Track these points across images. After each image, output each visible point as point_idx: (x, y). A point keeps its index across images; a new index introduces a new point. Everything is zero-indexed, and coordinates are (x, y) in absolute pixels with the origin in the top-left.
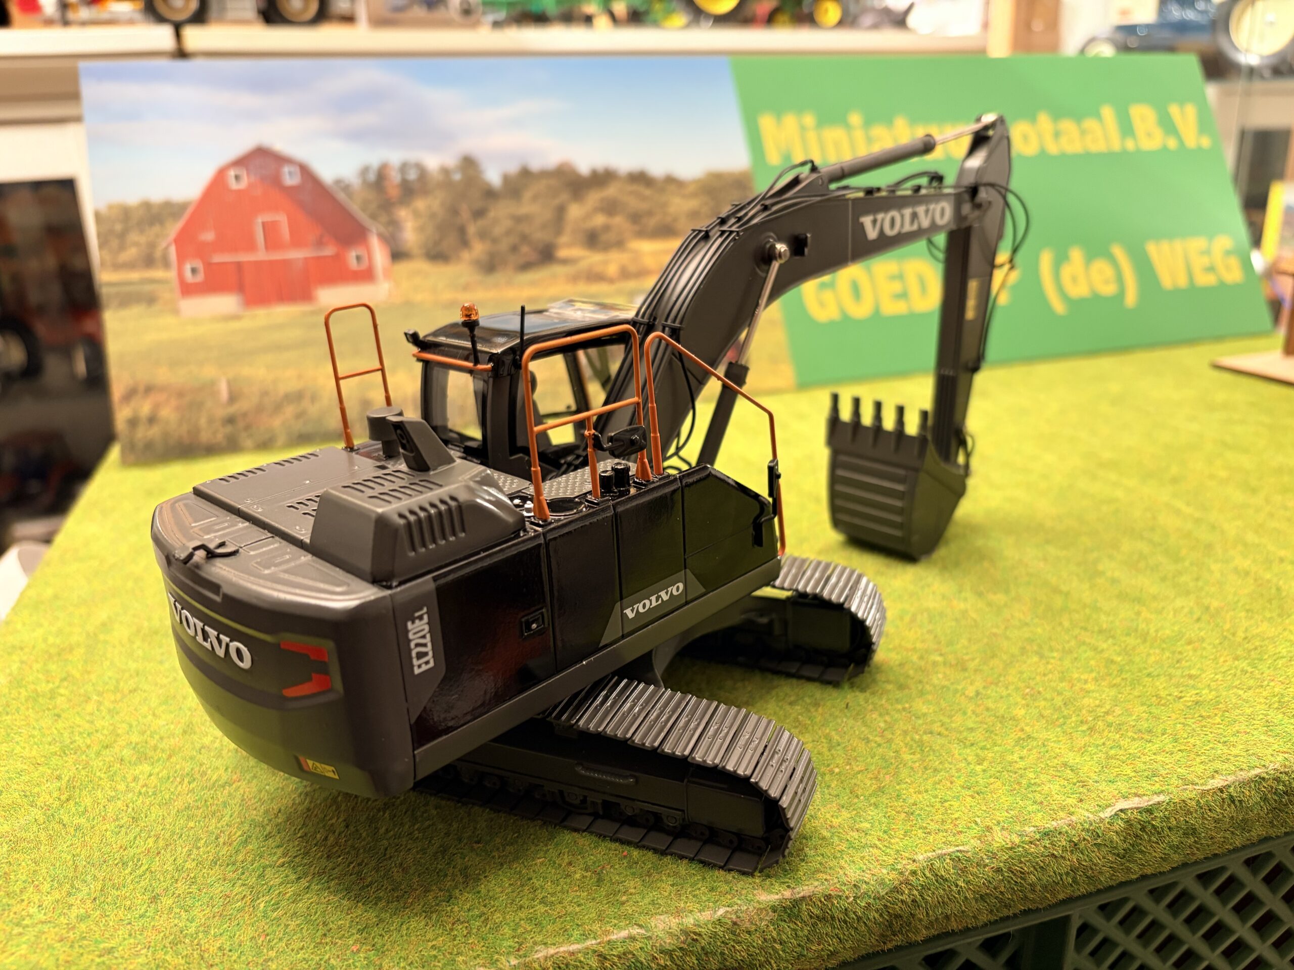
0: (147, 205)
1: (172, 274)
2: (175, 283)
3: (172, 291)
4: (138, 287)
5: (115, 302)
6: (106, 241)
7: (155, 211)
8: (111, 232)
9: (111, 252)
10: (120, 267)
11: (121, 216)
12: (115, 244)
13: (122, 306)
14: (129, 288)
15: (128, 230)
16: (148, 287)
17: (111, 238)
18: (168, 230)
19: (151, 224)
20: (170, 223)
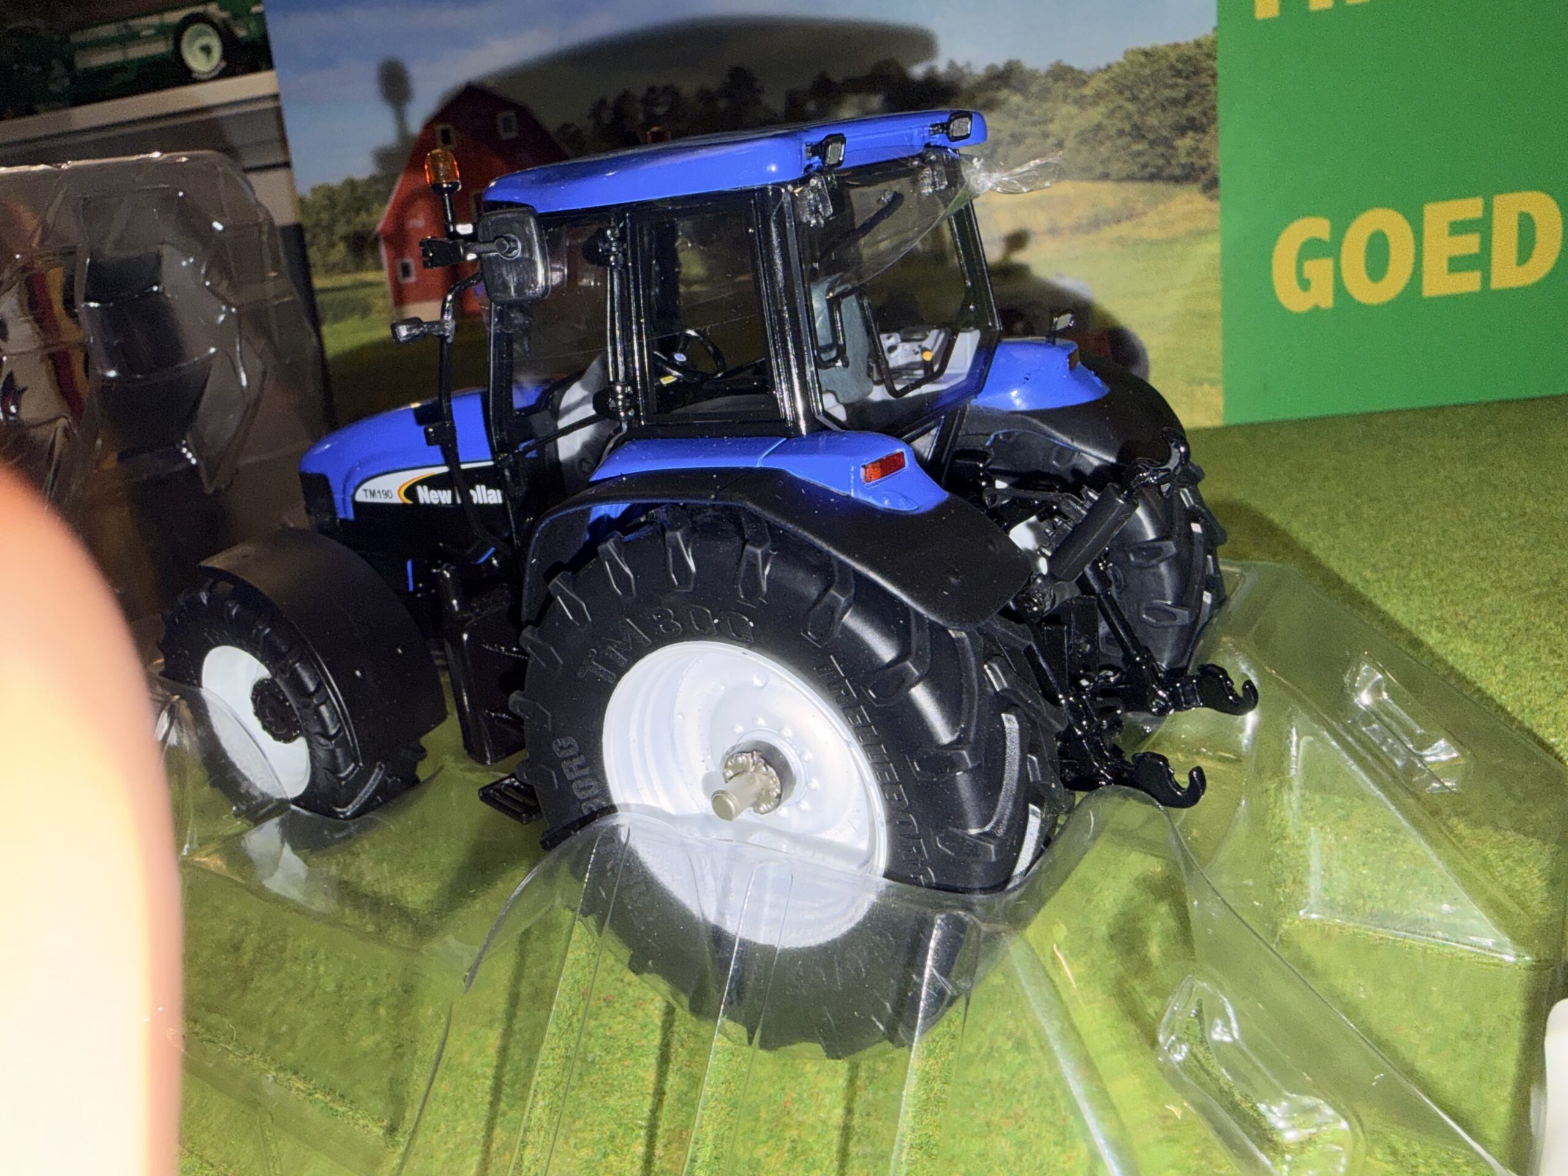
0: (351, 184)
1: (384, 276)
2: (388, 288)
3: (384, 296)
4: (351, 294)
5: (330, 314)
6: (314, 236)
7: (360, 191)
8: (317, 224)
9: (319, 250)
10: (331, 269)
11: (327, 202)
12: (323, 240)
13: (337, 319)
14: (341, 295)
15: (334, 221)
16: (362, 293)
17: (317, 230)
18: (375, 217)
19: (358, 211)
20: (376, 206)
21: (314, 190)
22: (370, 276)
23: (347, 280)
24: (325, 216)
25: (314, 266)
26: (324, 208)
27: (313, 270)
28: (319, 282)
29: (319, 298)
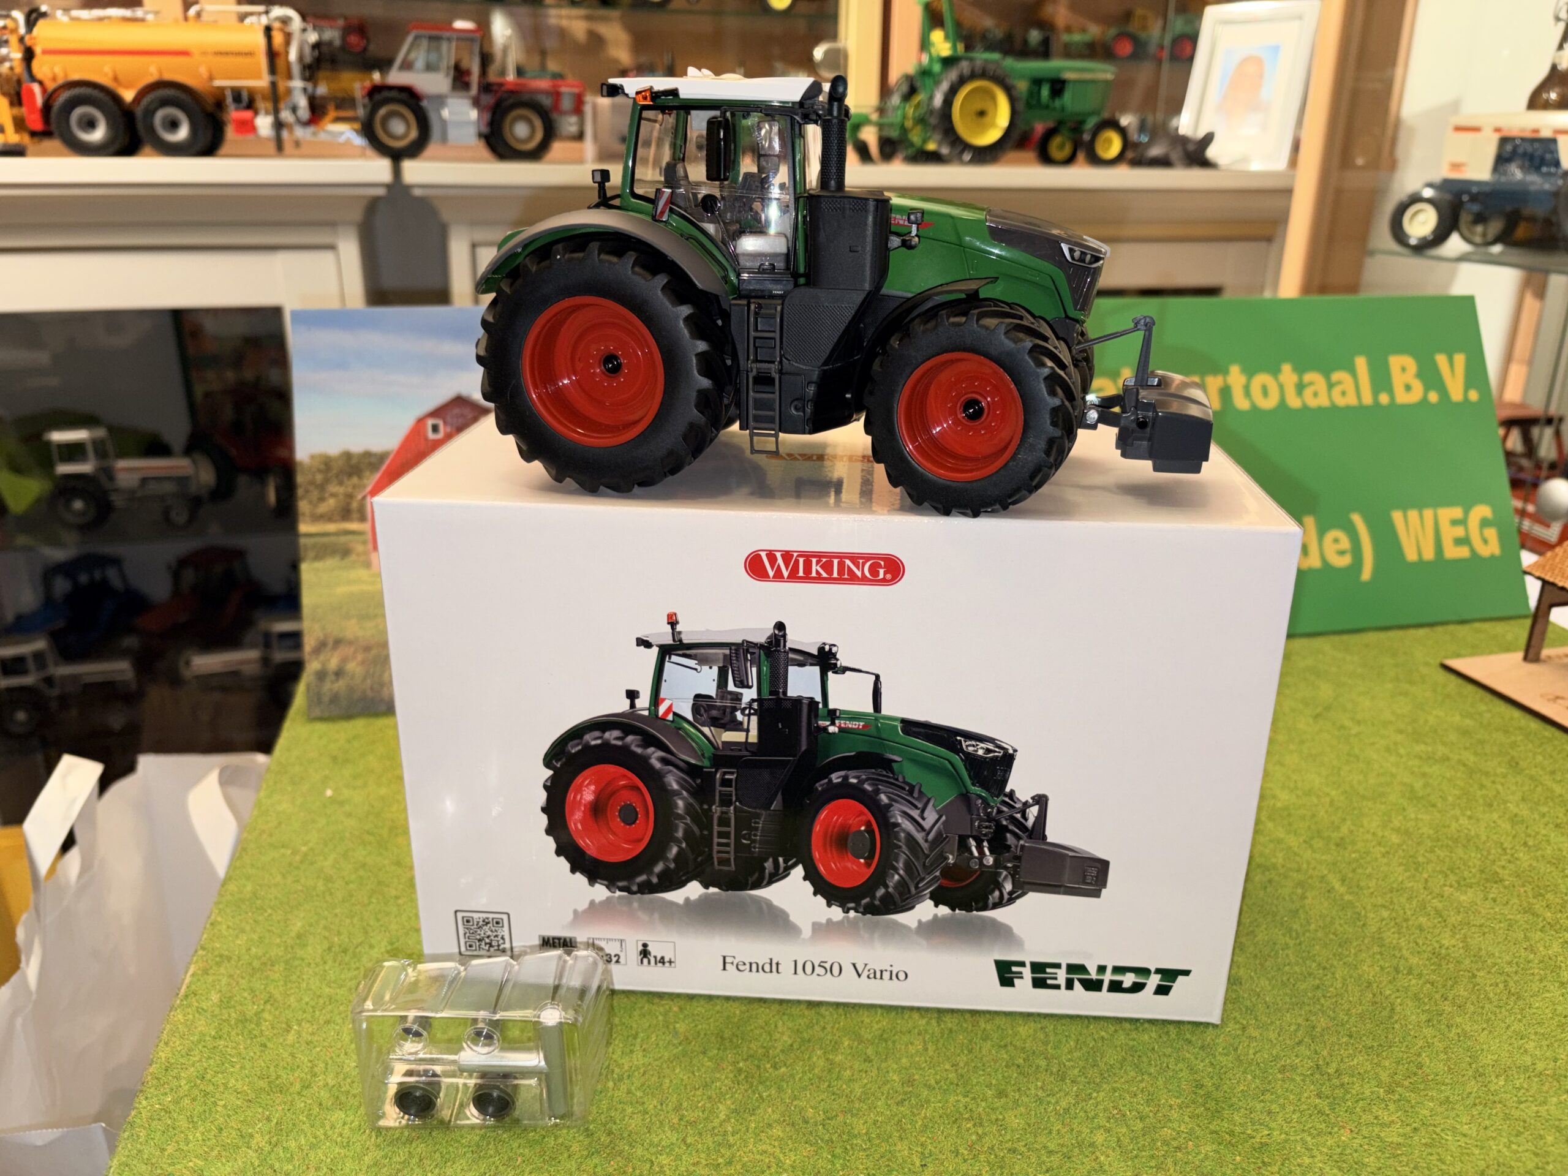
1: (366, 526)
2: (369, 536)
3: (365, 543)
4: (333, 539)
5: (311, 554)
6: (307, 491)
7: (354, 461)
8: (312, 483)
9: (311, 502)
10: (317, 518)
11: (322, 467)
12: (315, 494)
13: (318, 557)
14: (325, 540)
15: (327, 481)
16: (343, 539)
17: (311, 488)
18: (365, 481)
19: (350, 475)
20: (368, 473)
21: (312, 457)
22: (354, 526)
23: (331, 527)
24: (319, 477)
25: (304, 514)
26: (319, 471)
27: (301, 518)
28: (304, 528)
29: (303, 541)
